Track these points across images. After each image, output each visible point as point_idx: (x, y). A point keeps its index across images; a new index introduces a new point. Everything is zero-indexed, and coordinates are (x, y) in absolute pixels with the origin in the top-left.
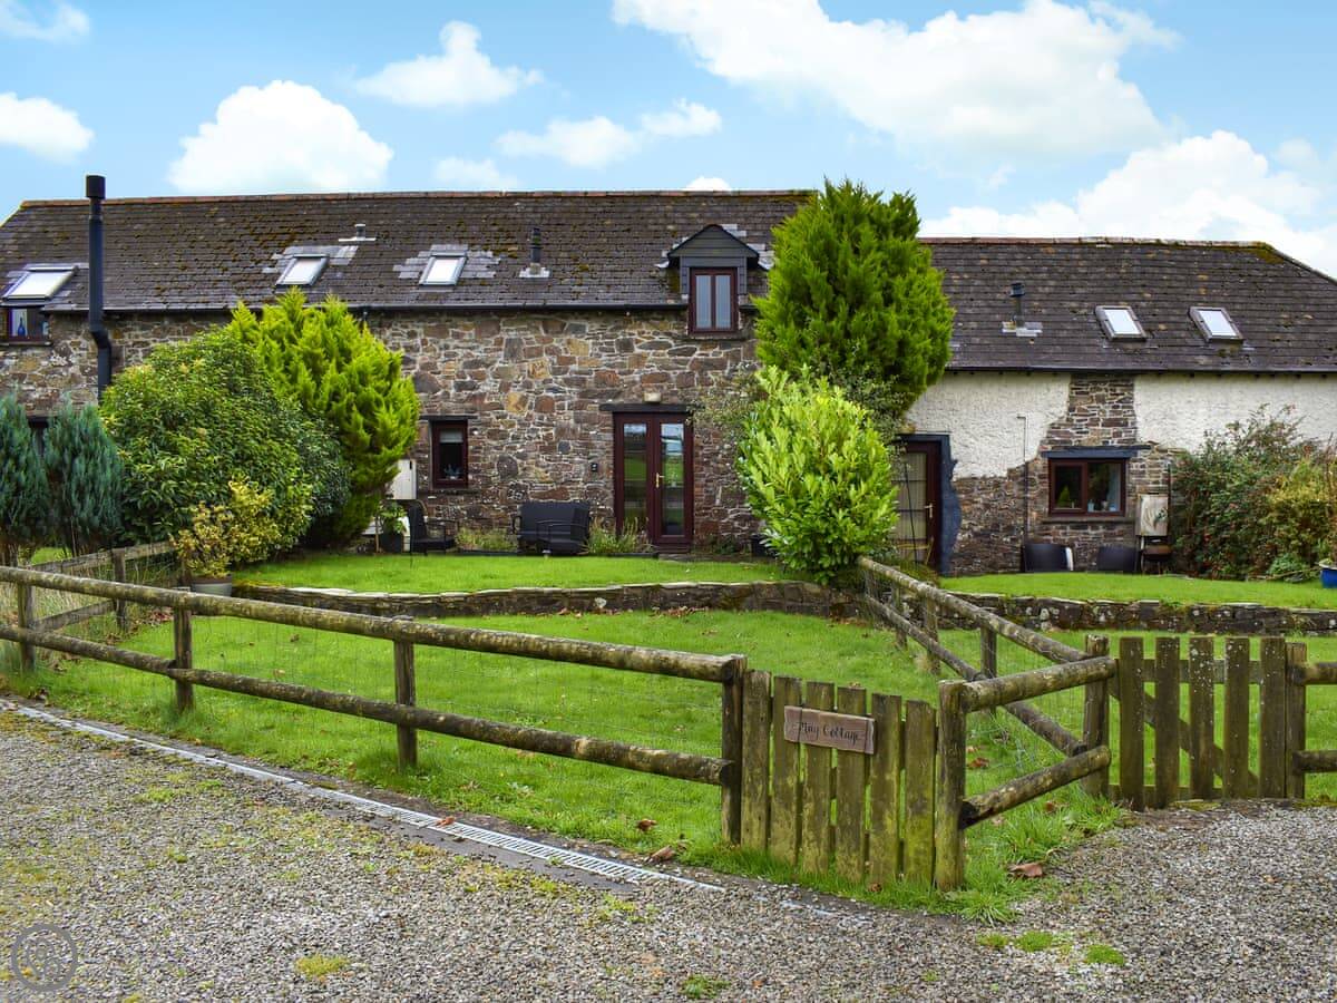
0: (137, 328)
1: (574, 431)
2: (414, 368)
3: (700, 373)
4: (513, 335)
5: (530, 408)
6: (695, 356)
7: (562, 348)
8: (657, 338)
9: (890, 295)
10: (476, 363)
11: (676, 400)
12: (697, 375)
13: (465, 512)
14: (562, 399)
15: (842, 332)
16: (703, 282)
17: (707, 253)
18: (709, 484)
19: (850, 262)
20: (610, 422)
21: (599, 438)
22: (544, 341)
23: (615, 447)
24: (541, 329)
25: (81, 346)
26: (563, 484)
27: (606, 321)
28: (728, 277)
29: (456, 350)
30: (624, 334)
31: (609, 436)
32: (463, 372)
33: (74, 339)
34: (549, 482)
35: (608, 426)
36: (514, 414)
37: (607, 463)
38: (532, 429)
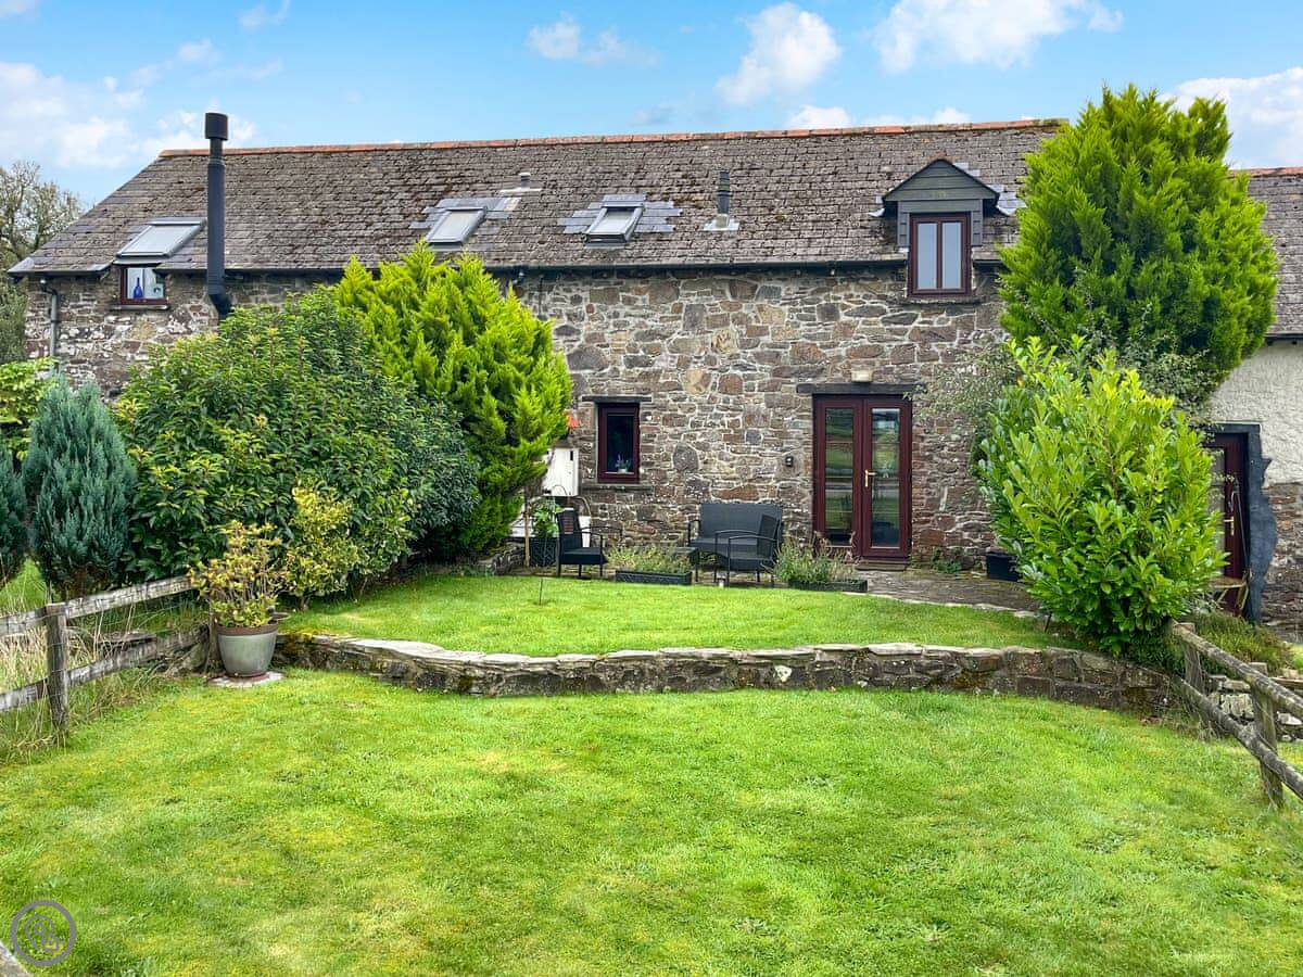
0: (265, 291)
1: (765, 417)
2: (578, 340)
3: (921, 346)
4: (694, 300)
5: (713, 388)
6: (915, 324)
7: (752, 315)
8: (868, 303)
9: (1191, 237)
10: (652, 335)
11: (890, 379)
12: (917, 348)
13: (635, 513)
14: (751, 378)
16: (927, 231)
17: (934, 195)
18: (932, 484)
19: (1136, 193)
20: (810, 406)
21: (795, 426)
22: (731, 307)
23: (815, 437)
24: (728, 294)
25: (202, 311)
26: (750, 480)
27: (807, 282)
28: (959, 224)
29: (627, 319)
30: (827, 298)
31: (808, 424)
32: (635, 345)
33: (194, 303)
34: (735, 479)
35: (806, 411)
36: (694, 396)
37: (805, 456)
38: (716, 414)
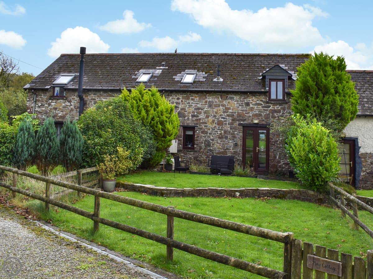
0: (92, 94)
1: (230, 132)
2: (178, 110)
3: (272, 114)
4: (211, 100)
5: (215, 124)
6: (270, 108)
7: (226, 104)
8: (258, 102)
9: (337, 90)
10: (199, 109)
11: (264, 123)
12: (271, 115)
13: (193, 158)
14: (226, 121)
15: (321, 103)
16: (273, 84)
17: (275, 74)
18: (274, 152)
19: (323, 79)
20: (242, 129)
21: (238, 135)
22: (221, 102)
23: (243, 138)
24: (220, 98)
25: (75, 99)
26: (225, 149)
27: (241, 96)
28: (282, 82)
29: (192, 104)
30: (247, 100)
31: (241, 134)
32: (194, 111)
33: (73, 97)
34: (221, 149)
35: (241, 131)
36: (209, 125)
37: (240, 143)
38: (216, 131)
